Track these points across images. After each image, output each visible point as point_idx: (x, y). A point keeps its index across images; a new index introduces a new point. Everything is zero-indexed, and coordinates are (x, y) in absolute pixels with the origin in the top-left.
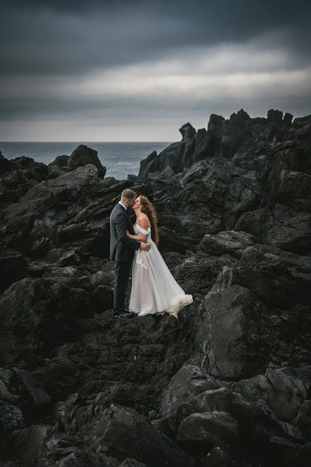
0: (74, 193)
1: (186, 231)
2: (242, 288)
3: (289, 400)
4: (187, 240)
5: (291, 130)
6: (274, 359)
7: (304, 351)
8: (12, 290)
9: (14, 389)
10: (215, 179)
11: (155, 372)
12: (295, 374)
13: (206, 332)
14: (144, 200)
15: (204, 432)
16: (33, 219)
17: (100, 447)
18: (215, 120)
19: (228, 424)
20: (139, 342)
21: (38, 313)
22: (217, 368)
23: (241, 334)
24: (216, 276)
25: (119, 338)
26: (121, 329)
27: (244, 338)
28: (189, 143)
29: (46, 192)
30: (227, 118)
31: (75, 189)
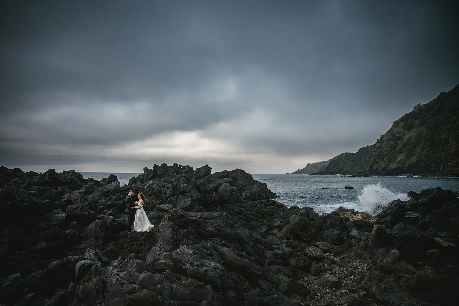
0: (112, 191)
1: (149, 204)
2: (171, 222)
3: (187, 256)
4: (150, 207)
5: (181, 170)
6: (182, 244)
7: (191, 241)
8: (93, 224)
9: (96, 257)
10: (157, 186)
11: (143, 250)
12: (189, 248)
13: (160, 236)
14: (141, 194)
15: (163, 266)
16: (98, 200)
17: (134, 270)
18: (156, 166)
19: (170, 263)
20: (137, 241)
21: (102, 231)
22: (164, 248)
23: (172, 236)
24: (162, 218)
25: (130, 240)
26: (131, 237)
27: (172, 238)
28: (146, 174)
29: (102, 191)
30: (160, 165)
31: (112, 190)
